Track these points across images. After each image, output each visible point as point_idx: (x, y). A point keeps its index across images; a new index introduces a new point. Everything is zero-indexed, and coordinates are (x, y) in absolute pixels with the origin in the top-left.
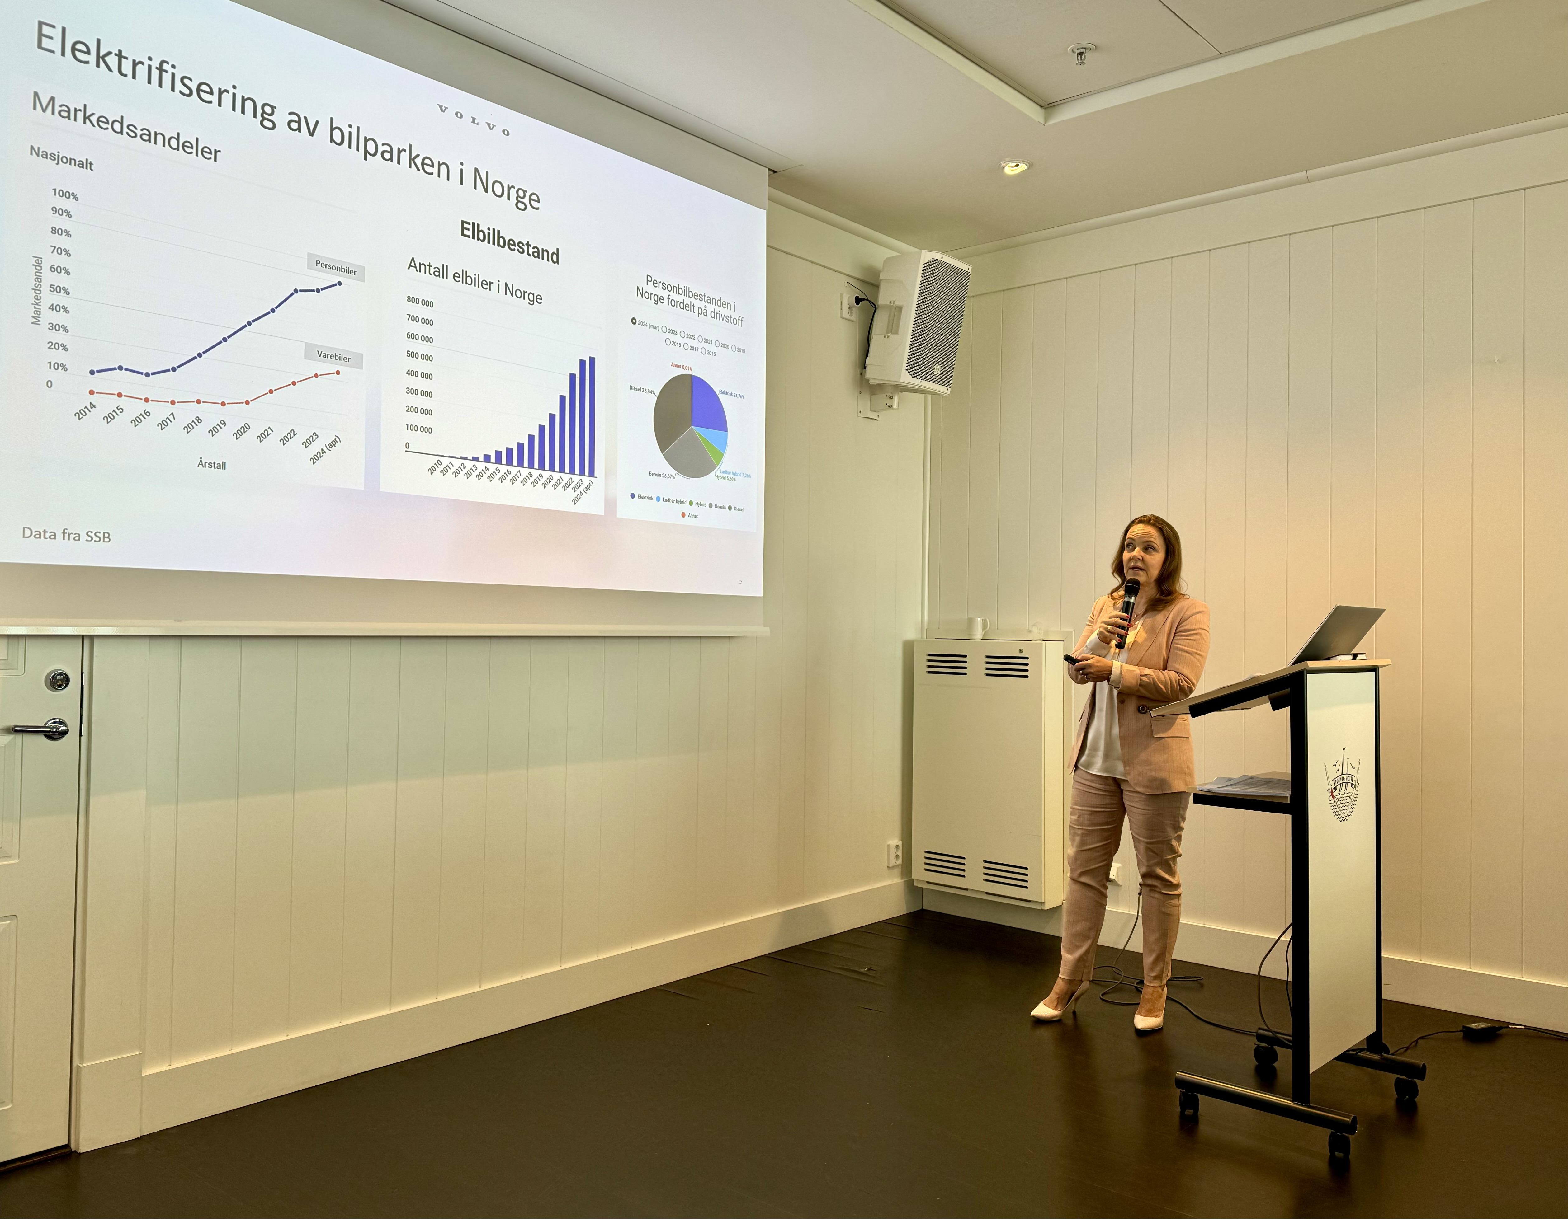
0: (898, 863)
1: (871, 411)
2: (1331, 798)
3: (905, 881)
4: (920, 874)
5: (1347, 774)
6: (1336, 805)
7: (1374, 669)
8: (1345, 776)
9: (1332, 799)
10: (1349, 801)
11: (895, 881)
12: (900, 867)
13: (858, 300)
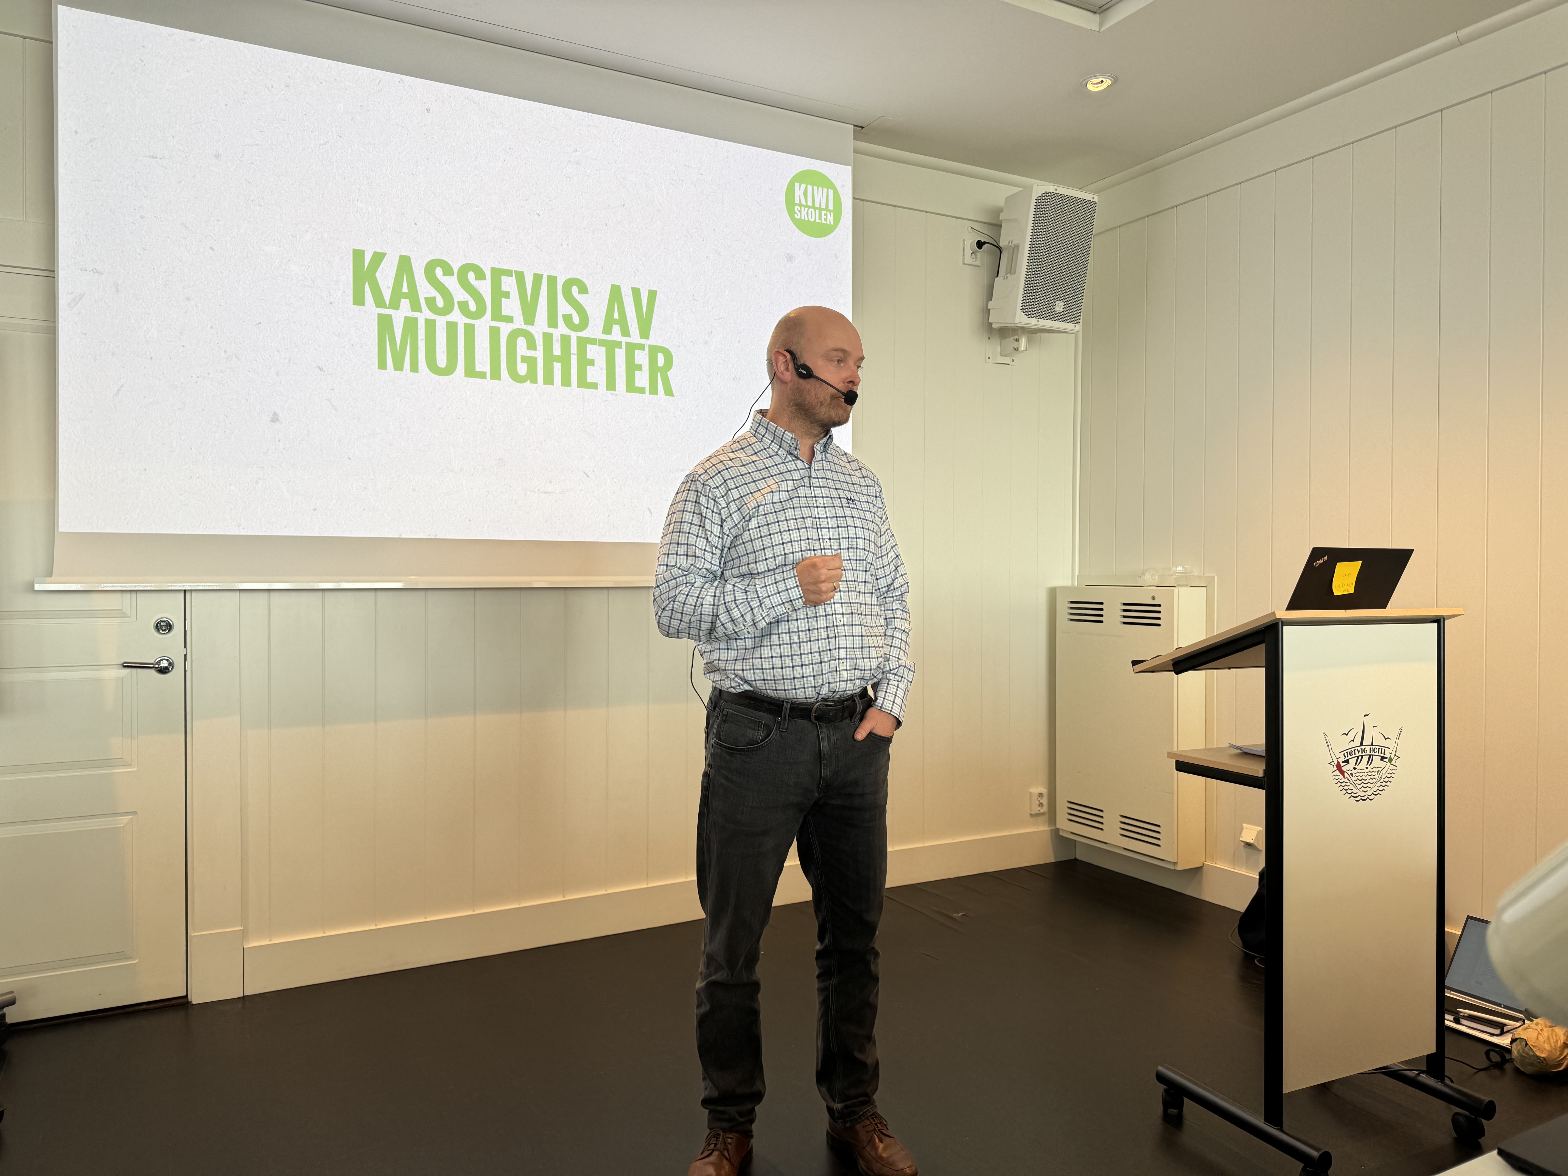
0: (1042, 811)
1: (1001, 356)
2: (1337, 773)
3: (1051, 830)
4: (1065, 825)
5: (1372, 745)
6: (1347, 781)
7: (1439, 621)
8: (1368, 748)
9: (1339, 774)
10: (1376, 777)
11: (1042, 828)
12: (1047, 816)
13: (980, 244)
